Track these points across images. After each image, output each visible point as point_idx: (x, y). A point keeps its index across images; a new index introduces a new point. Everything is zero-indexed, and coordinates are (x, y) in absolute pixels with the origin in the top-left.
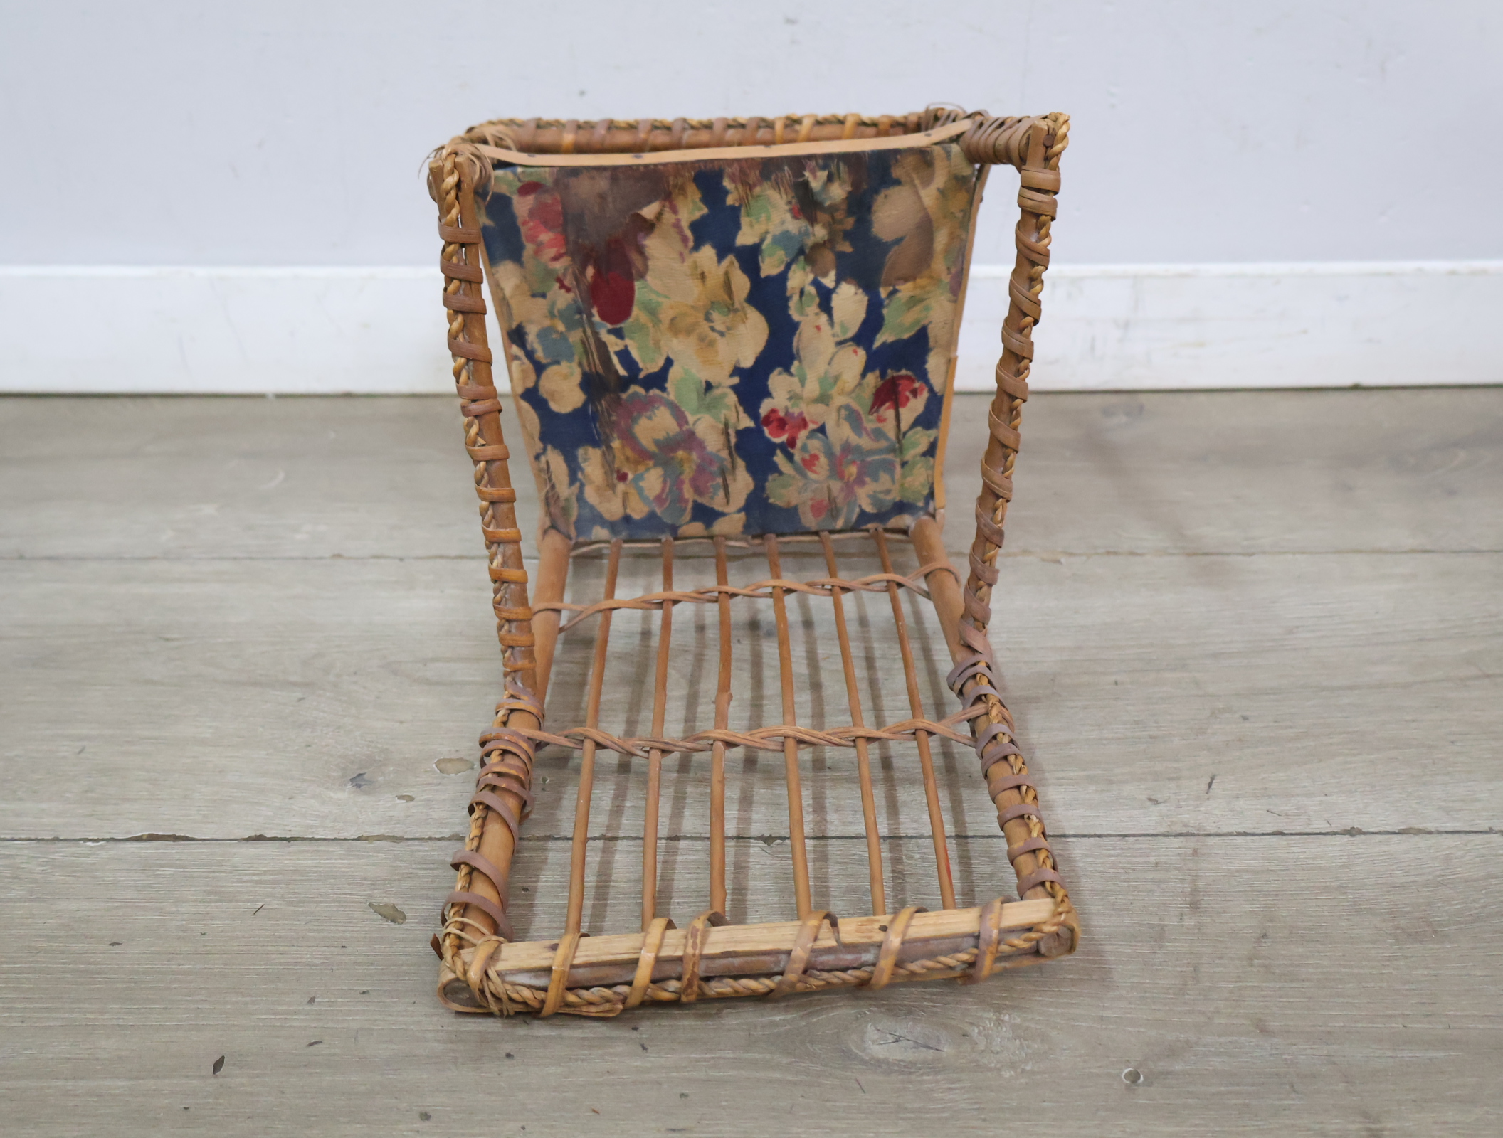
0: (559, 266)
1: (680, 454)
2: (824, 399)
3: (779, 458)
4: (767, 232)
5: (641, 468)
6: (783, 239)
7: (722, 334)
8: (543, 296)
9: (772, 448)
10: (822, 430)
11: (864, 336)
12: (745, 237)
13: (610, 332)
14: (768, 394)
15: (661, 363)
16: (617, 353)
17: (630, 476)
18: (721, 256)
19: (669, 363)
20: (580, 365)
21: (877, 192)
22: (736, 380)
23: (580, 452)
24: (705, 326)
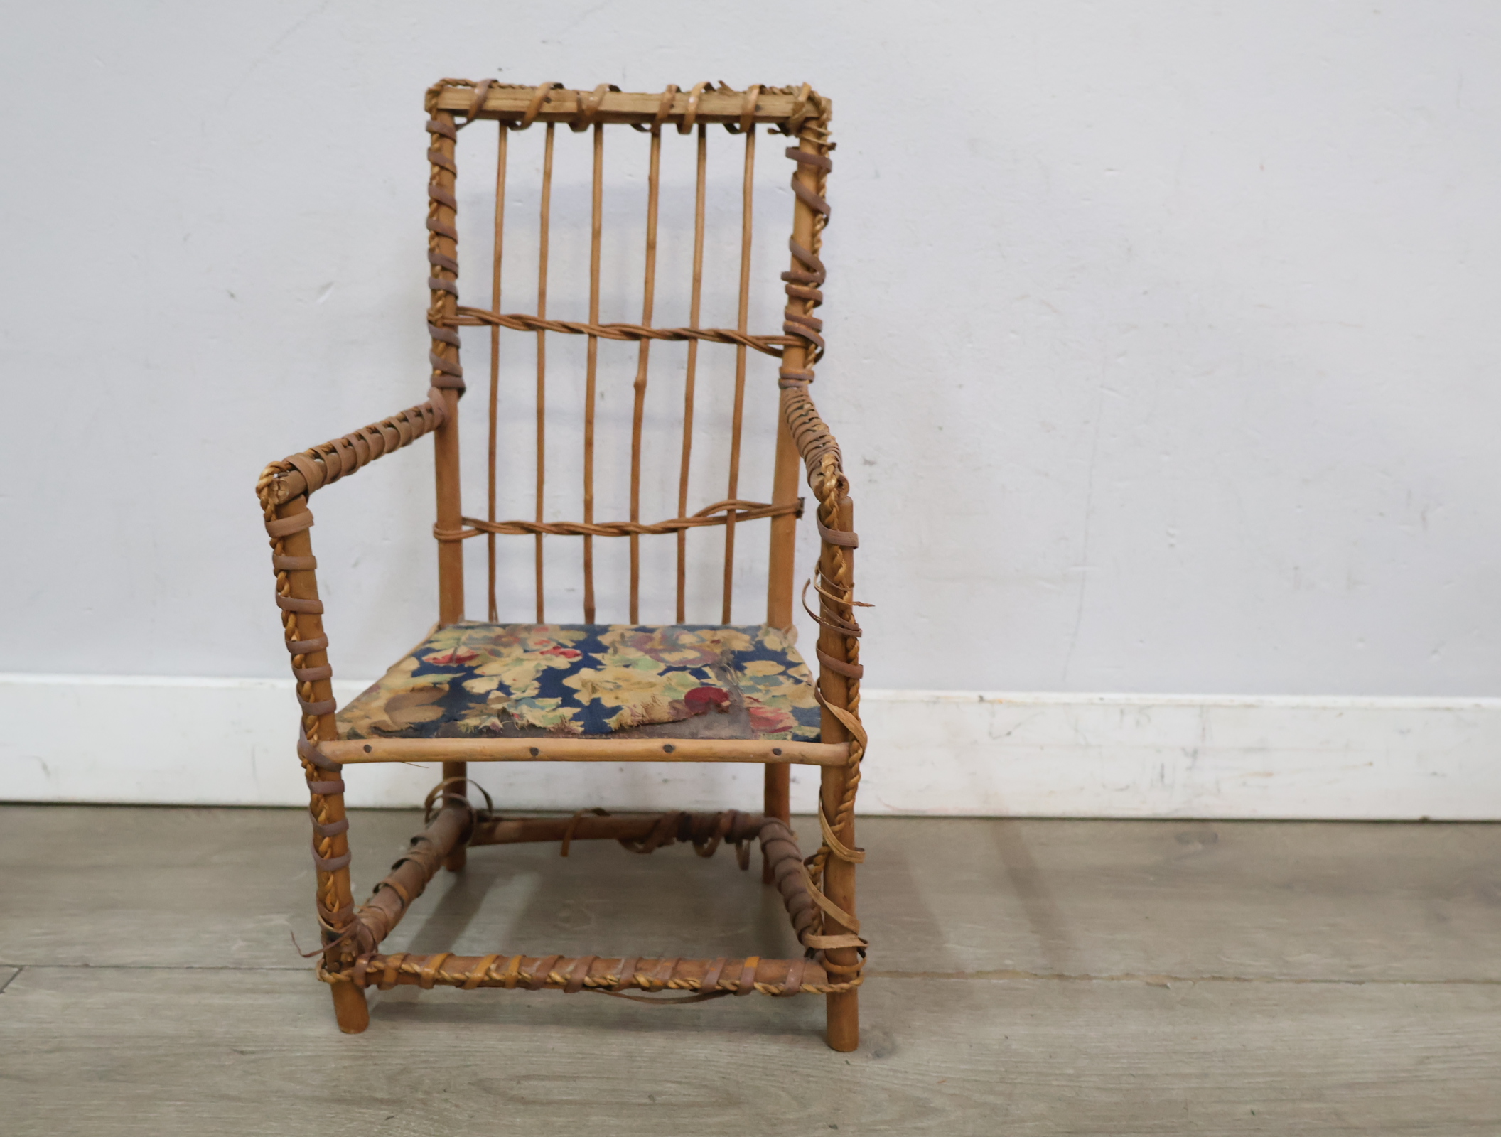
0: (756, 705)
1: (661, 647)
2: (519, 661)
3: (570, 644)
4: (548, 712)
5: (699, 644)
6: (532, 706)
7: (607, 682)
8: (773, 696)
9: (574, 647)
10: (526, 651)
11: (471, 674)
12: (569, 712)
13: (714, 685)
14: (571, 663)
15: (669, 674)
16: (709, 678)
17: (708, 643)
18: (596, 702)
19: (661, 674)
20: (744, 675)
21: (432, 722)
22: (599, 667)
23: (752, 649)
24: (620, 683)
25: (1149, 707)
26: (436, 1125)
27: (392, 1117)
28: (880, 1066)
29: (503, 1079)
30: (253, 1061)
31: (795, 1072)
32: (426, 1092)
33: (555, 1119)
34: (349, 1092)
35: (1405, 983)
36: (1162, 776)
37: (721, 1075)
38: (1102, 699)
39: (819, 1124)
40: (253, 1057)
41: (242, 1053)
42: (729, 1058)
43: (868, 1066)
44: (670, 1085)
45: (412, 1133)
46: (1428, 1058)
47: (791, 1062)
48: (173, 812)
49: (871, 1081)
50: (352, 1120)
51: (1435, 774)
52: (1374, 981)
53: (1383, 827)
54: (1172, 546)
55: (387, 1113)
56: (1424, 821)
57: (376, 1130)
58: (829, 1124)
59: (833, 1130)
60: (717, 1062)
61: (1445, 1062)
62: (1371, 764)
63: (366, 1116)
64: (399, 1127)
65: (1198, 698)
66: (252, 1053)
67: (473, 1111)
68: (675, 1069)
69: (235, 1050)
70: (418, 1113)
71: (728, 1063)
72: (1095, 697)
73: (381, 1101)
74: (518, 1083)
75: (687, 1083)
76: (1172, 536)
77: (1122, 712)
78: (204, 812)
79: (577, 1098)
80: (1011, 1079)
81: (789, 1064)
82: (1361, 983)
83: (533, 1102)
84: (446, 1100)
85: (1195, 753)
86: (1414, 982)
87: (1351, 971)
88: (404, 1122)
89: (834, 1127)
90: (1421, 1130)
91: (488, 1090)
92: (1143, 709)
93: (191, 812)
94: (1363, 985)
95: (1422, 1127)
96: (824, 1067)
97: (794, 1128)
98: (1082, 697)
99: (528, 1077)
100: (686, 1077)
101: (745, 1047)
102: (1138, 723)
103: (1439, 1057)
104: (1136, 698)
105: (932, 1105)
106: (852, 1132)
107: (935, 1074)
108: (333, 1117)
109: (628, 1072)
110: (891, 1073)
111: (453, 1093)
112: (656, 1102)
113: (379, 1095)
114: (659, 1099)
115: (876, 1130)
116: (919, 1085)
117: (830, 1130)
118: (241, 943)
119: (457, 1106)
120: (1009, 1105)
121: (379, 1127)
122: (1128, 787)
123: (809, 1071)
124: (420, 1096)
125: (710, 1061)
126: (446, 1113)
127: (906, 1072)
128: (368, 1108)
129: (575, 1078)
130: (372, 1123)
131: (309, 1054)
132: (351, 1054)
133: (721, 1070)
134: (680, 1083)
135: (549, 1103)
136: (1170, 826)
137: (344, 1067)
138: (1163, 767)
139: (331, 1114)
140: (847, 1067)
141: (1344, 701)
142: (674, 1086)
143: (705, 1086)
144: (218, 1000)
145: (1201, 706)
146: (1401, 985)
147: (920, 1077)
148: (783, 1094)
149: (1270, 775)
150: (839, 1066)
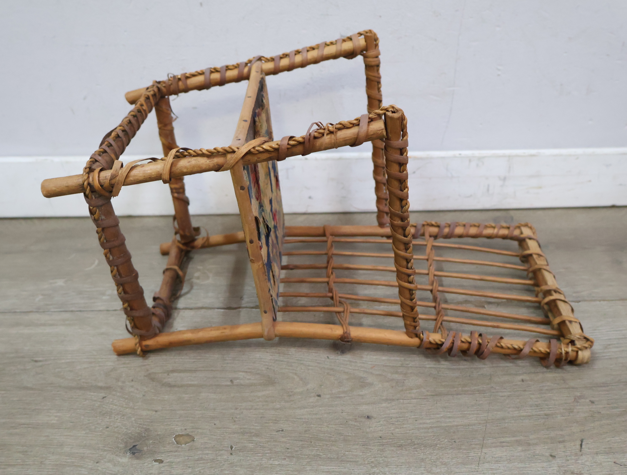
25: (484, 157)
26: (127, 400)
27: (105, 397)
28: (344, 359)
29: (161, 373)
30: (41, 366)
31: (302, 364)
32: (124, 382)
33: (184, 395)
34: (86, 383)
35: (600, 301)
36: (488, 190)
37: (266, 367)
38: (460, 154)
39: (312, 394)
40: (40, 364)
41: (36, 361)
42: (271, 356)
43: (338, 359)
44: (241, 373)
45: (114, 406)
46: (609, 345)
47: (301, 358)
48: (14, 222)
49: (339, 368)
50: (86, 399)
51: (621, 185)
52: (585, 301)
53: (593, 210)
54: (499, 75)
55: (103, 395)
56: (613, 207)
57: (97, 405)
58: (317, 394)
59: (319, 398)
60: (265, 359)
61: (617, 347)
62: (590, 181)
63: (93, 397)
64: (108, 403)
65: (507, 152)
66: (40, 361)
67: (145, 392)
68: (244, 364)
69: (33, 360)
70: (118, 394)
71: (271, 359)
72: (457, 153)
73: (101, 388)
74: (168, 375)
75: (250, 372)
76: (499, 70)
77: (470, 161)
78: (29, 222)
79: (196, 383)
80: (407, 364)
81: (300, 359)
82: (579, 302)
83: (174, 386)
84: (132, 387)
85: (505, 179)
86: (604, 300)
87: (574, 295)
88: (111, 400)
89: (319, 396)
90: (604, 388)
91: (153, 380)
92: (481, 159)
93: (23, 222)
94: (580, 303)
95: (605, 386)
96: (316, 360)
97: (299, 397)
98: (450, 153)
99: (173, 371)
100: (249, 369)
101: (279, 350)
102: (477, 165)
103: (614, 344)
104: (477, 153)
105: (367, 381)
106: (328, 399)
107: (370, 363)
108: (77, 398)
109: (222, 366)
110: (348, 363)
111: (136, 381)
112: (234, 384)
113: (100, 384)
114: (235, 382)
115: (339, 397)
116: (362, 369)
117: (317, 398)
118: (41, 297)
119: (137, 389)
120: (405, 380)
121: (99, 403)
122: (471, 196)
123: (309, 363)
124: (120, 384)
125: (261, 359)
126: (132, 394)
127: (356, 362)
128: (94, 392)
129: (195, 371)
130: (95, 401)
131: (68, 361)
132: (88, 360)
133: (267, 364)
134: (246, 372)
135: (182, 386)
136: (491, 214)
137: (85, 368)
138: (489, 186)
139: (76, 396)
140: (328, 360)
141: (579, 151)
142: (243, 374)
143: (258, 374)
144: (26, 331)
145: (509, 156)
146: (598, 302)
147: (363, 365)
148: (295, 377)
149: (540, 188)
150: (323, 359)
